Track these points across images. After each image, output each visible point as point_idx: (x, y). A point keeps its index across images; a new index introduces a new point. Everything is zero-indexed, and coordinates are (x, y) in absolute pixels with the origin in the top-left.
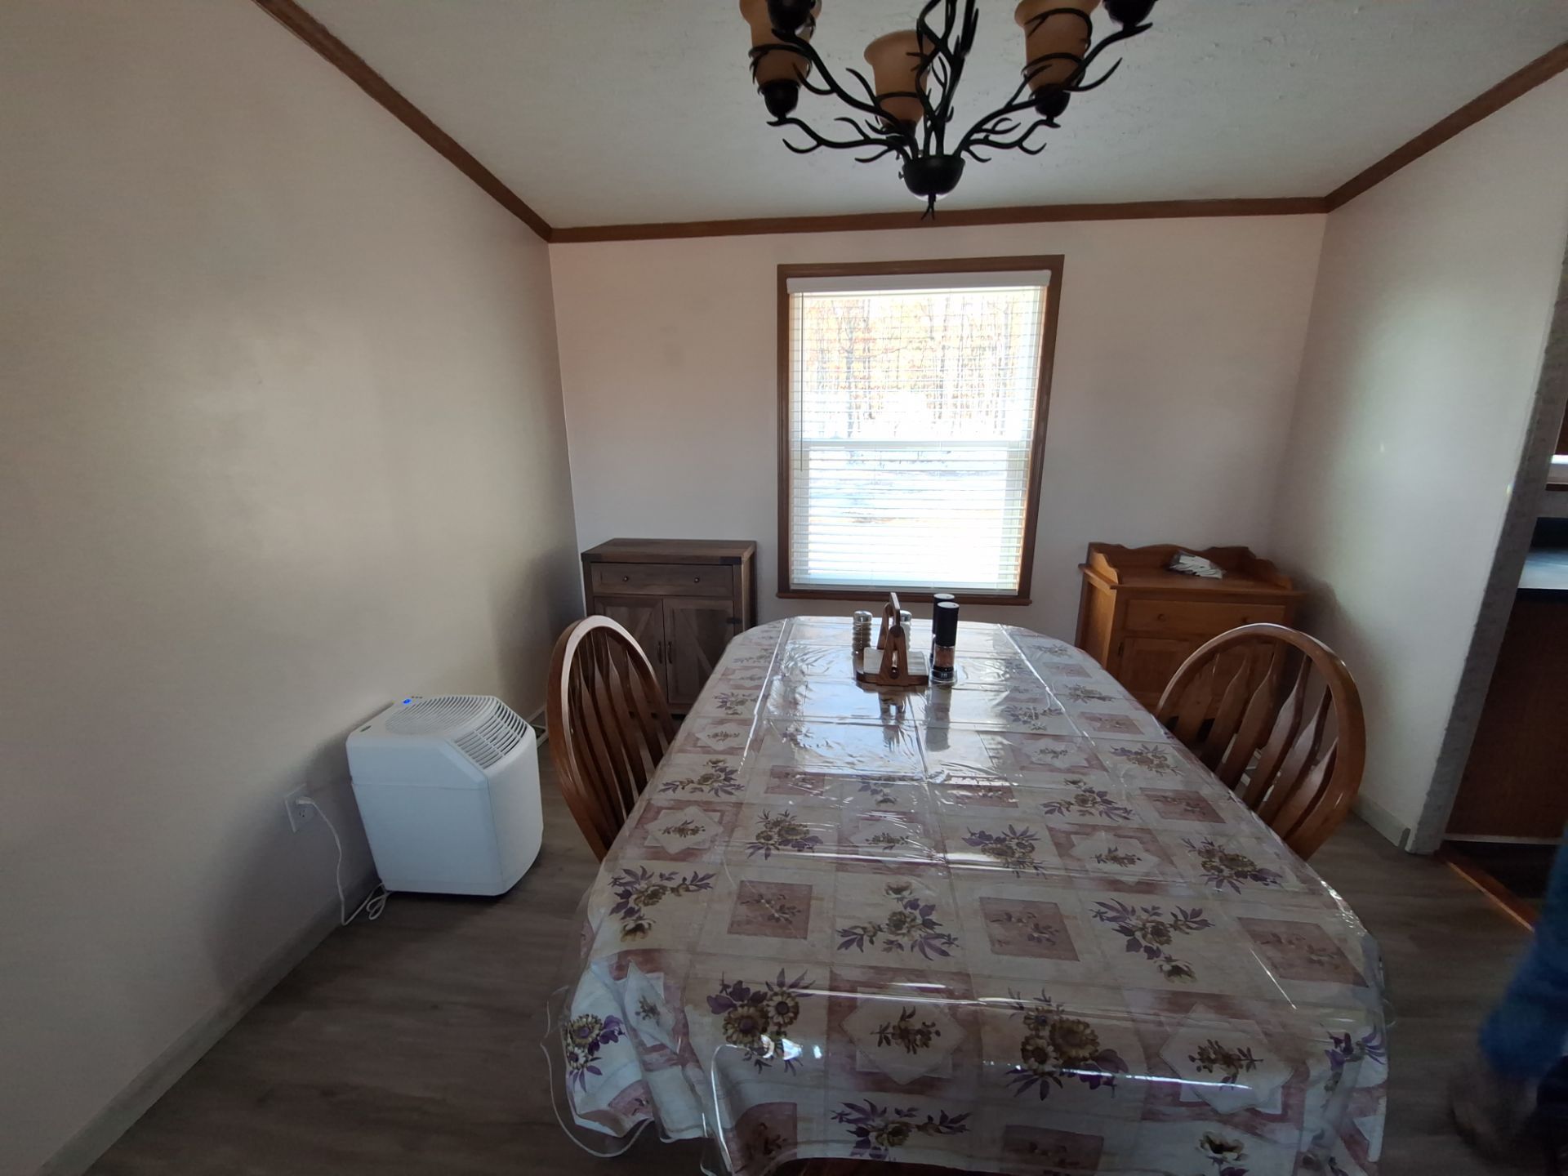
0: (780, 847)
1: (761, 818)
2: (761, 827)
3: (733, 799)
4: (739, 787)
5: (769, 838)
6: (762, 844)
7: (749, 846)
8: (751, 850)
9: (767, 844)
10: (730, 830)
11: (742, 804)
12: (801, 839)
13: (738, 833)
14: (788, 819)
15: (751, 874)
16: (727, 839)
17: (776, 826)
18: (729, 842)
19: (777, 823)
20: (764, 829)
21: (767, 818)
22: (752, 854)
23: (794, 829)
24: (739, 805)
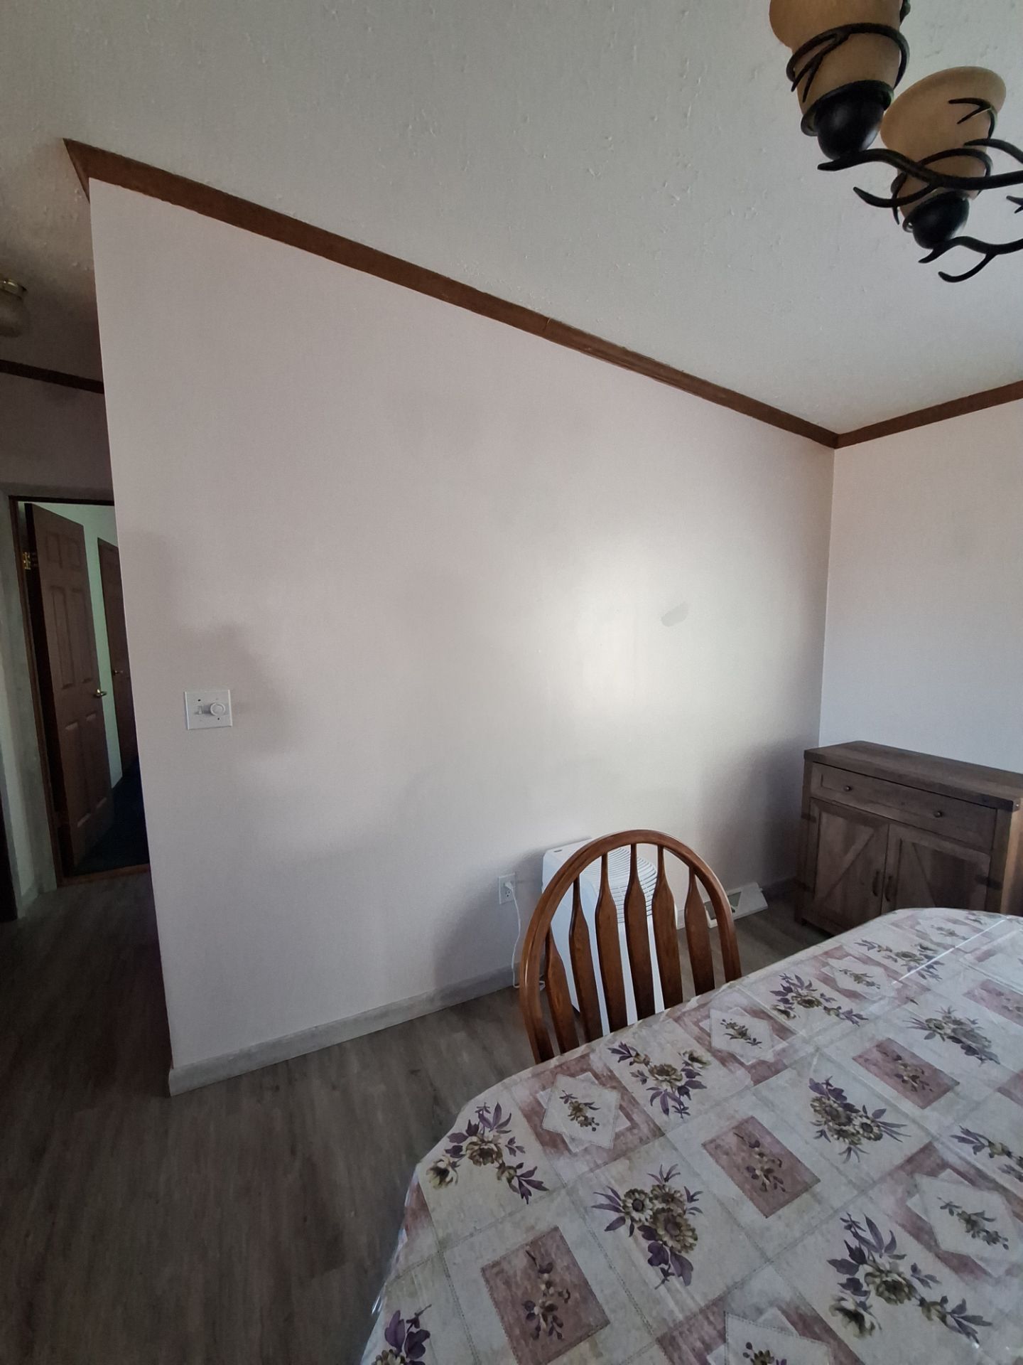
0: (636, 1231)
1: (661, 1173)
2: (647, 1185)
3: (660, 1119)
4: (682, 1110)
5: (639, 1207)
6: (625, 1207)
7: (611, 1194)
8: (605, 1201)
9: (628, 1213)
10: (619, 1152)
11: (663, 1134)
12: (671, 1249)
13: (620, 1166)
14: (688, 1205)
15: (571, 1231)
16: (599, 1162)
17: (666, 1201)
18: (598, 1166)
19: (669, 1198)
20: (648, 1190)
21: (666, 1180)
22: (601, 1207)
23: (678, 1226)
24: (658, 1132)
